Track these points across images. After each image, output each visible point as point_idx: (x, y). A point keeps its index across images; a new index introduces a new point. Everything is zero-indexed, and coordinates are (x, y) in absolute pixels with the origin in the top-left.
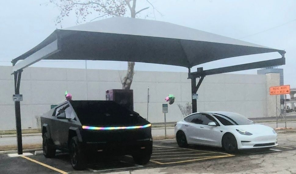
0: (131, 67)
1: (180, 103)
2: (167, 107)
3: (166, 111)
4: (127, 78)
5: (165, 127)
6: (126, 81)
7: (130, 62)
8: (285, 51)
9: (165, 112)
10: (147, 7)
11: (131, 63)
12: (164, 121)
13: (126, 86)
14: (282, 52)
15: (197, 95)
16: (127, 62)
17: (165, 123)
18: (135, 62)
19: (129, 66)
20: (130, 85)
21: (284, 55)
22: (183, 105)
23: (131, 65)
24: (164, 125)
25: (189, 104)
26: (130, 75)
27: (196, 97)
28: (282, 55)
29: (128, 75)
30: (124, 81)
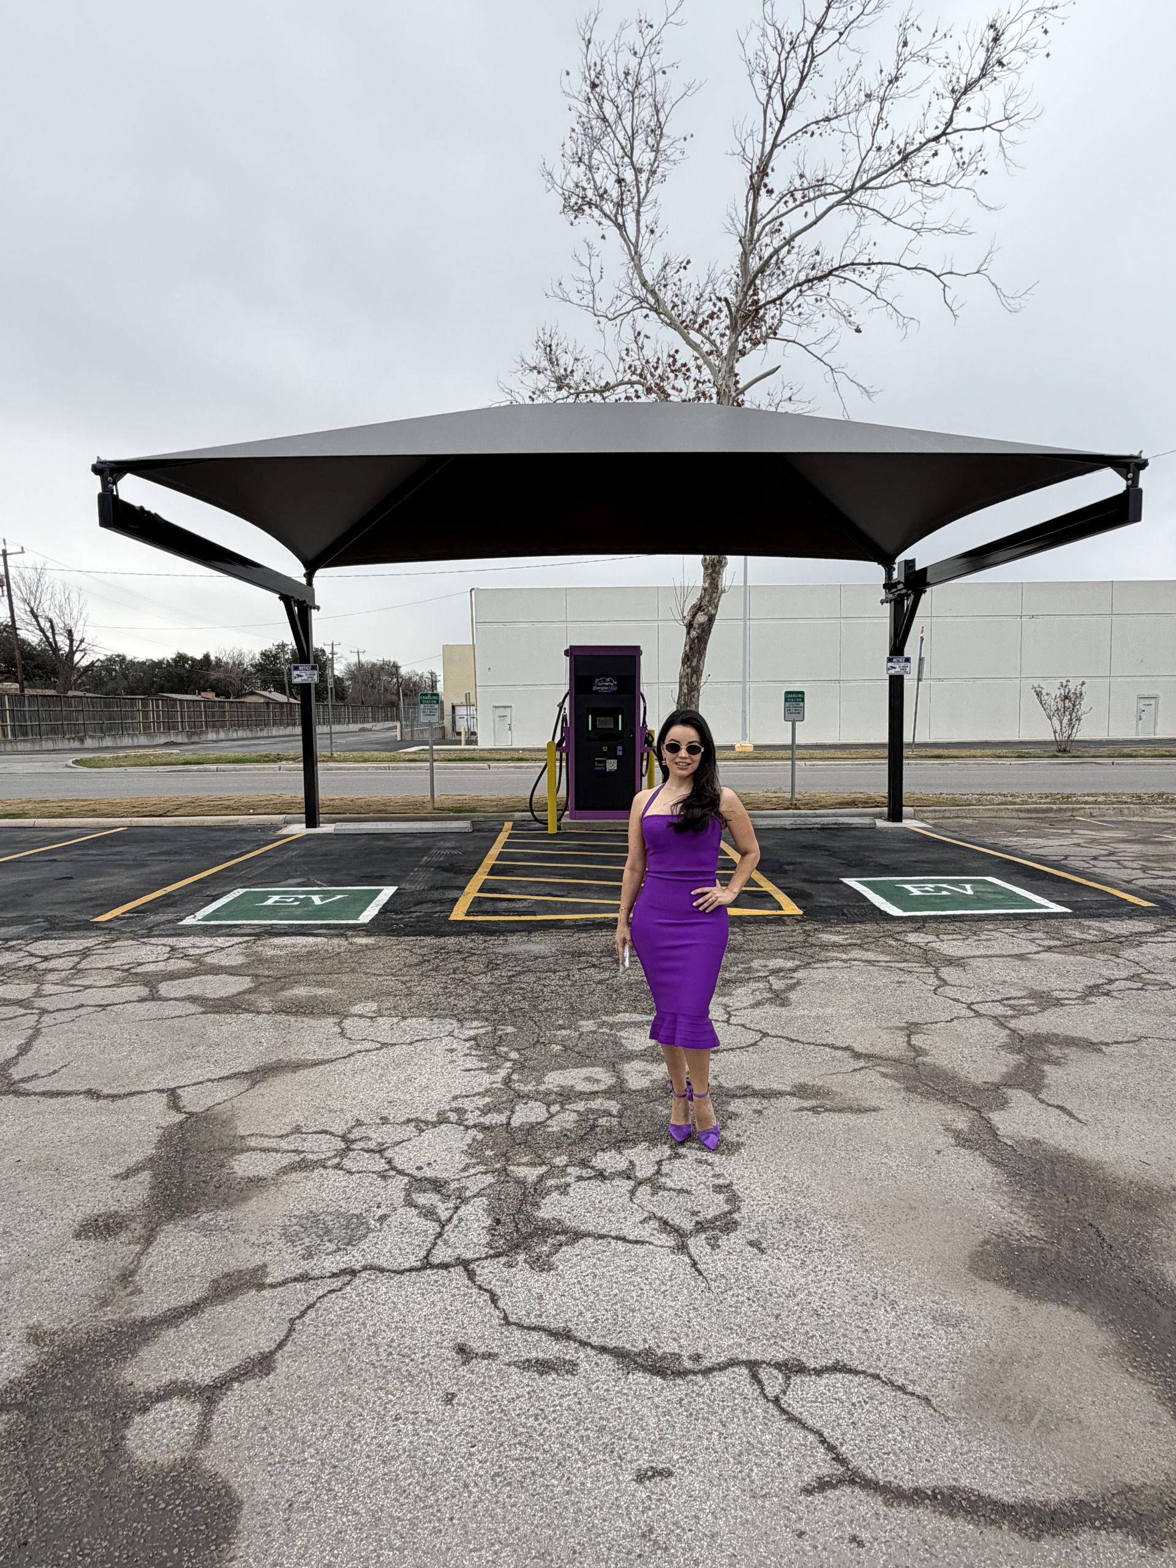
0: (713, 573)
1: (1042, 682)
2: (803, 700)
3: (797, 717)
4: (698, 608)
5: (793, 759)
6: (694, 616)
7: (708, 557)
8: (1144, 456)
9: (792, 717)
10: (777, 366)
11: (712, 561)
12: (790, 742)
13: (694, 633)
14: (1129, 465)
15: (907, 660)
16: (699, 558)
17: (793, 747)
19: (706, 568)
20: (706, 630)
21: (1135, 480)
22: (1053, 690)
23: (714, 566)
24: (788, 754)
25: (1072, 686)
26: (707, 598)
27: (904, 669)
28: (1127, 479)
29: (701, 599)
30: (688, 618)
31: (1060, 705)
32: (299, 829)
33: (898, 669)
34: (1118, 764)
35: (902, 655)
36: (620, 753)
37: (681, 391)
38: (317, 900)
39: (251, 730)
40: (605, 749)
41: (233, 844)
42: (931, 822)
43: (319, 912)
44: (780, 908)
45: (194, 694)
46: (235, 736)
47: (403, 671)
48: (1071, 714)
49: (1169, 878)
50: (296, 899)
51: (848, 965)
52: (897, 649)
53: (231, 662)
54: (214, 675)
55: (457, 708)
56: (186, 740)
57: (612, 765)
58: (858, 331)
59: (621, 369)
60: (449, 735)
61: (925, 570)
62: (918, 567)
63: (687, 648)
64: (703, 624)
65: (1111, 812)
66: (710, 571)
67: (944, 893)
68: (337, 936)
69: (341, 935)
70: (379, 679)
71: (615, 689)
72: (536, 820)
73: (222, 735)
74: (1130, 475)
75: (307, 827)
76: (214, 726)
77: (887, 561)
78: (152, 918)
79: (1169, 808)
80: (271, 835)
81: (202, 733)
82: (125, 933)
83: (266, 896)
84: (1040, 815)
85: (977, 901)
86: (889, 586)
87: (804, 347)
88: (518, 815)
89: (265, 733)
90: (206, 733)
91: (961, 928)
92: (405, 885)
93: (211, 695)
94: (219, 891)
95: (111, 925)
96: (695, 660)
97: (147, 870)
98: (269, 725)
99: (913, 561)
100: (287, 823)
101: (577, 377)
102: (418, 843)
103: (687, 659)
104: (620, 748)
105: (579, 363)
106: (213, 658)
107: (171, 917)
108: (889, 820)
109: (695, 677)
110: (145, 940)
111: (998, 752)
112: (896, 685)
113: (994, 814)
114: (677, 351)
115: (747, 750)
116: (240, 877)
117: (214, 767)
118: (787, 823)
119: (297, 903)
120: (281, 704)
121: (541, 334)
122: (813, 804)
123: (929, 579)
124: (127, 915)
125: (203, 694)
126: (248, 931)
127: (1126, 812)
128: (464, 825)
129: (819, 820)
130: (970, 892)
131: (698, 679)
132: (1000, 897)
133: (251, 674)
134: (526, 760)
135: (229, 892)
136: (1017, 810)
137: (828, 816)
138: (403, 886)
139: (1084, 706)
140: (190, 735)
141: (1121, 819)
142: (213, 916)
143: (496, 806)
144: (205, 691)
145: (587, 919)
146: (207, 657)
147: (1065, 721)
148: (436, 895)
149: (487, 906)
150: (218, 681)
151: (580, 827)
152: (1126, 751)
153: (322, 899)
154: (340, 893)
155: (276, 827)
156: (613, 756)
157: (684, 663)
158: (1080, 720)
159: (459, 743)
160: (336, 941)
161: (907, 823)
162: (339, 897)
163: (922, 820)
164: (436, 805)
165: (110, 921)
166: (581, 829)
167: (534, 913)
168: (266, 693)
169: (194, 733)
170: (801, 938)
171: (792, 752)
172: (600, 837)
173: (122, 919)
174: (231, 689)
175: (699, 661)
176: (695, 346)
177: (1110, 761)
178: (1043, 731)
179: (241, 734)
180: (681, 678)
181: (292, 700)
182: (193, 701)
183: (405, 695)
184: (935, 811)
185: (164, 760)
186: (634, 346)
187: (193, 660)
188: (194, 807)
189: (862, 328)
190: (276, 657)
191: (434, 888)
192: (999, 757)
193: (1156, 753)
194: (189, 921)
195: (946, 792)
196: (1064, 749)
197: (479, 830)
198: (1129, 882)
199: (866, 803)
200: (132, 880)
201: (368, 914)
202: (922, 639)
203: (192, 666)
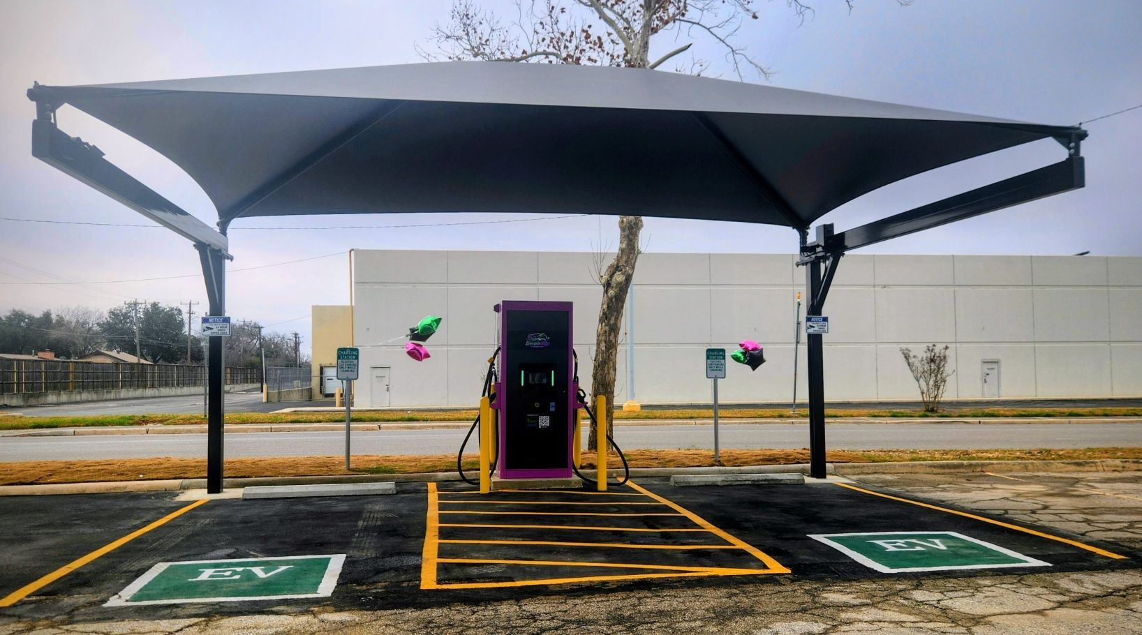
0: (630, 234)
1: (909, 346)
3: (718, 374)
4: (616, 268)
5: (716, 418)
6: (612, 276)
8: (1083, 127)
9: (714, 374)
10: (688, 44)
11: (629, 221)
12: (711, 401)
13: (611, 292)
14: (1070, 136)
15: (825, 319)
17: (716, 407)
18: (643, 218)
19: (623, 230)
20: (623, 288)
21: (1077, 148)
22: (920, 352)
23: (631, 228)
24: (711, 412)
25: (937, 350)
26: (624, 258)
27: (822, 328)
28: (1069, 149)
29: (618, 260)
30: (606, 277)
31: (926, 367)
32: (199, 495)
33: (816, 328)
34: (985, 423)
35: (820, 313)
36: (552, 409)
37: (596, 61)
38: (259, 572)
39: (97, 393)
40: (537, 405)
41: (128, 513)
42: (855, 477)
43: (266, 587)
44: (765, 567)
45: (30, 353)
46: (78, 398)
47: (264, 332)
48: (936, 376)
49: (1116, 530)
50: (235, 573)
51: (874, 627)
52: (815, 309)
53: (74, 320)
54: (55, 334)
55: (325, 369)
56: (21, 403)
57: (544, 421)
58: (755, 17)
59: (535, 42)
60: (318, 397)
61: (842, 235)
62: (836, 232)
63: (605, 306)
64: (620, 283)
65: (1018, 468)
66: (627, 232)
67: (918, 548)
68: (302, 613)
69: (307, 612)
70: (238, 339)
71: (548, 344)
72: (464, 479)
73: (64, 398)
74: (1072, 145)
75: (209, 492)
76: (55, 388)
77: (802, 227)
78: (67, 601)
79: (1069, 464)
80: (168, 502)
81: (40, 395)
82: (40, 620)
83: (196, 571)
84: (952, 471)
85: (954, 555)
86: (804, 249)
87: (709, 29)
88: (441, 475)
89: (112, 395)
90: (46, 395)
91: (959, 585)
92: (351, 553)
93: (50, 356)
94: (137, 566)
95: (18, 611)
96: (613, 318)
97: (35, 545)
98: (117, 387)
99: (832, 226)
100: (184, 488)
101: (494, 44)
102: (343, 507)
103: (605, 317)
104: (553, 404)
105: (494, 33)
106: (54, 317)
107: (92, 598)
108: (812, 476)
109: (613, 334)
110: (69, 627)
111: (875, 411)
112: (815, 344)
113: (909, 470)
114: (590, 27)
115: (634, 409)
116: (155, 549)
117: (71, 430)
118: (719, 479)
119: (237, 577)
120: (132, 365)
121: (458, 5)
122: (736, 461)
123: (848, 243)
124: (34, 598)
125: (41, 354)
126: (193, 611)
127: (1030, 467)
128: (389, 486)
129: (749, 476)
130: (942, 547)
131: (616, 337)
132: (975, 552)
133: (97, 333)
134: (417, 420)
135: (149, 567)
136: (931, 466)
137: (752, 472)
138: (356, 553)
139: (949, 368)
140: (26, 397)
141: (1028, 474)
142: (141, 595)
143: (416, 466)
144: (43, 350)
145: (572, 584)
146: (47, 316)
147: (931, 383)
148: (394, 561)
149: (456, 572)
150: (59, 341)
151: (512, 485)
152: (987, 411)
153: (266, 572)
154: (284, 565)
155: (170, 493)
156: (544, 411)
157: (601, 321)
158: (945, 381)
159: (333, 404)
160: (303, 619)
161: (830, 479)
162: (282, 568)
163: (843, 475)
164: (352, 466)
165: (14, 606)
166: (513, 488)
167: (511, 580)
168: (114, 353)
169: (31, 396)
170: (807, 598)
171: (716, 410)
172: (537, 497)
173: (31, 602)
174: (72, 349)
175: (617, 318)
176: (610, 22)
177: (976, 420)
178: (910, 391)
179: (85, 396)
180: (598, 336)
181: (142, 361)
182: (30, 361)
183: (266, 356)
184: (854, 467)
185: (10, 424)
186: (547, 20)
187: (31, 318)
188: (69, 472)
189: (757, 15)
190: (126, 316)
191: (386, 554)
192: (875, 416)
193: (1015, 413)
194: (114, 602)
195: (859, 449)
196: (931, 409)
197: (404, 492)
198: (1083, 535)
199: (787, 459)
200: (24, 557)
201: (327, 586)
202: (799, 304)
203: (29, 325)
